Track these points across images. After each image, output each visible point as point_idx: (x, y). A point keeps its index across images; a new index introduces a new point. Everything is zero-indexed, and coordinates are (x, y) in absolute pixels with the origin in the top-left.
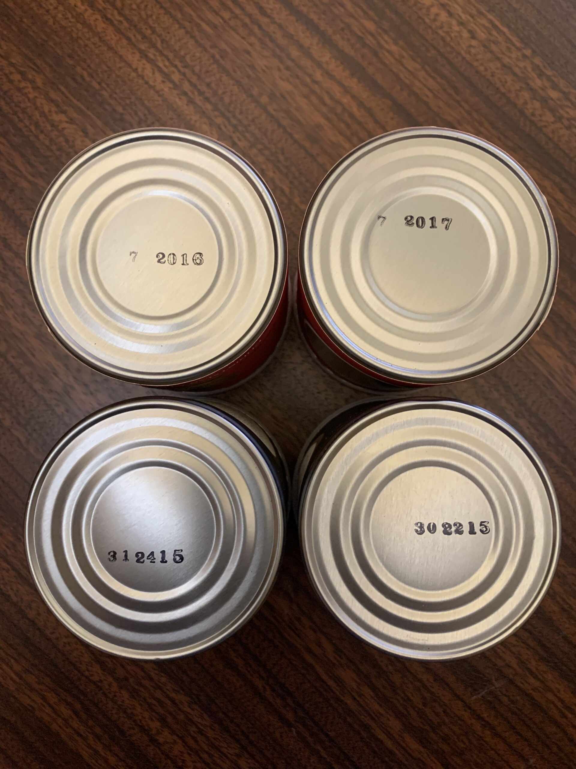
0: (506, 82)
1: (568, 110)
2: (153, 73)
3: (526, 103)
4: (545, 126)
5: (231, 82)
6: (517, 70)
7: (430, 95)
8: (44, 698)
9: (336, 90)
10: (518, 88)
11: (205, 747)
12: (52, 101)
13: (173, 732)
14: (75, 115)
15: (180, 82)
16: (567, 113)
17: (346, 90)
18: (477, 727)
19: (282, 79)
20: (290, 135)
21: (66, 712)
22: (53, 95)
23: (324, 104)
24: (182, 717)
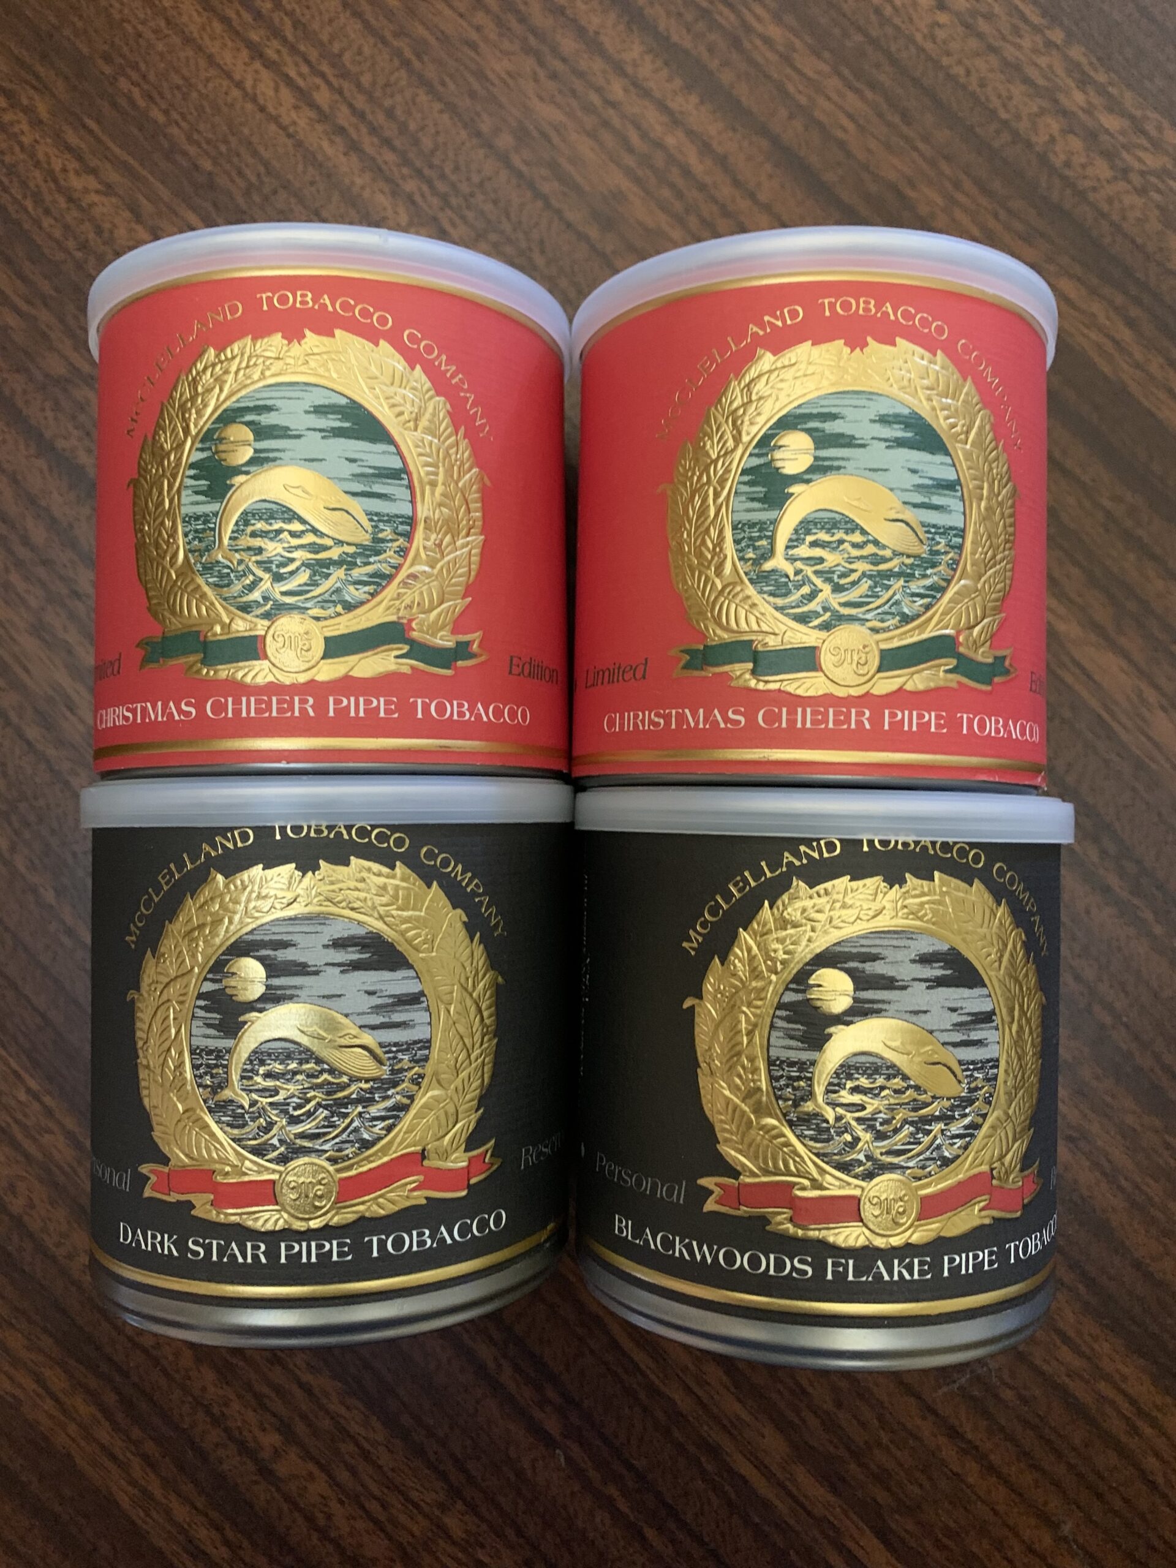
0: (1010, 98)
1: (1141, 154)
2: (277, 89)
3: (1052, 139)
4: (1094, 189)
5: (438, 106)
6: (1032, 73)
7: (850, 126)
8: (39, 1379)
9: (653, 118)
10: (1035, 109)
11: (374, 1488)
12: (69, 148)
13: (308, 1456)
14: (114, 176)
15: (331, 107)
16: (1140, 160)
17: (675, 120)
18: (949, 1452)
19: (541, 99)
20: (558, 212)
21: (84, 1408)
22: (72, 138)
23: (630, 150)
24: (326, 1424)
